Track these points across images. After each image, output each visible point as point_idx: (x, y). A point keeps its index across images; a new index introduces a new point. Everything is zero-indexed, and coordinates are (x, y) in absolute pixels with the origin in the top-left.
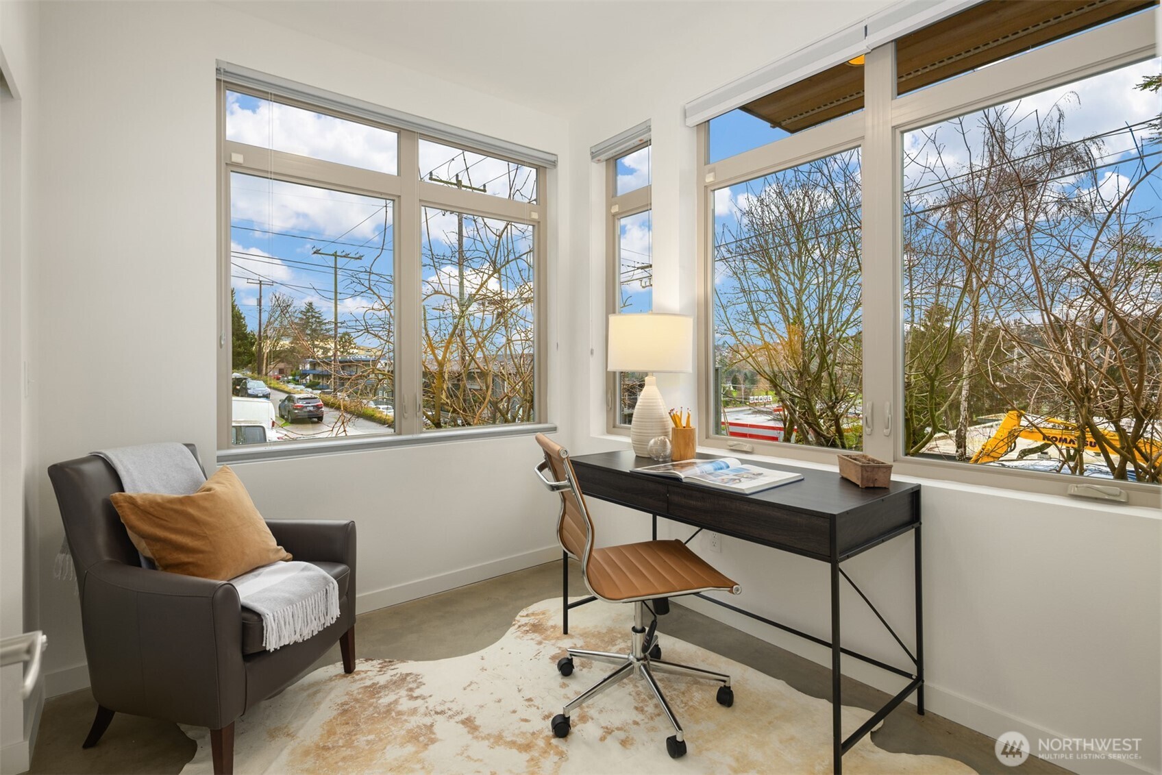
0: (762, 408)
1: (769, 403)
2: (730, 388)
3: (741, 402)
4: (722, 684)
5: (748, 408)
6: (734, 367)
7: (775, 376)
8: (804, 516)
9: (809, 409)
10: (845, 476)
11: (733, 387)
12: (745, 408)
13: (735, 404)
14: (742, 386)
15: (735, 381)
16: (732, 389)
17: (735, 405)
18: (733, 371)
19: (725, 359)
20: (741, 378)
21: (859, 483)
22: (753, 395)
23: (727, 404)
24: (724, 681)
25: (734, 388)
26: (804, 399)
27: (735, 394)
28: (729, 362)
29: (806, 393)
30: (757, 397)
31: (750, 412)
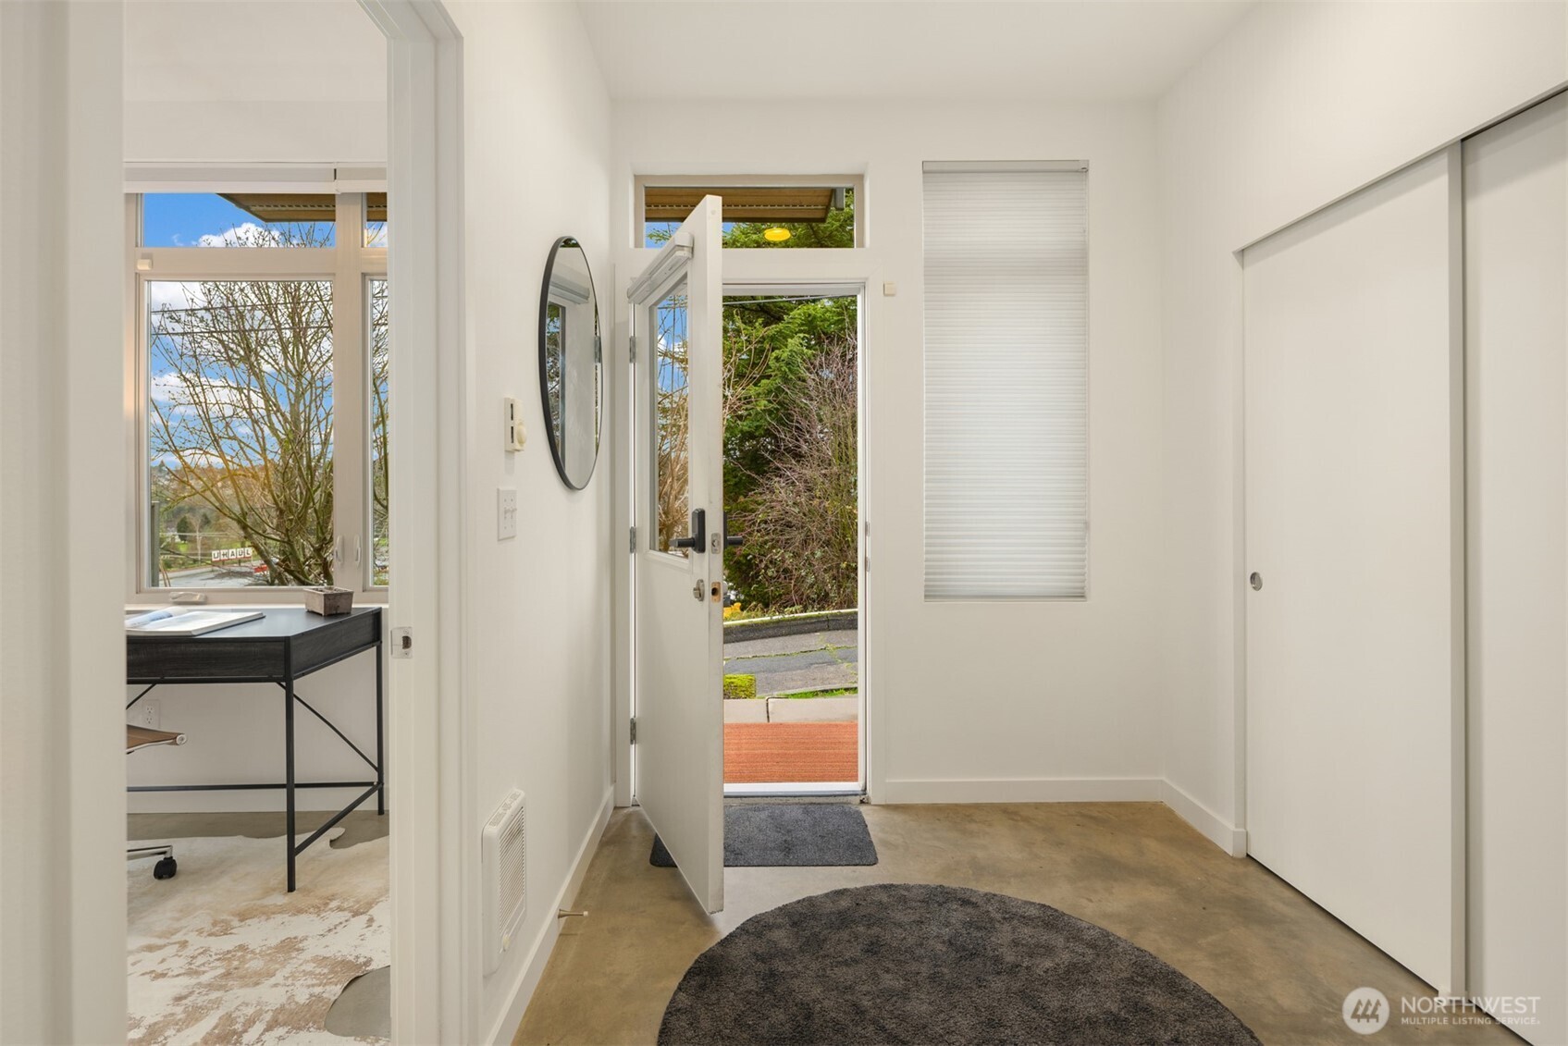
0: (236, 568)
1: (247, 559)
2: (173, 539)
3: (195, 561)
4: (161, 858)
5: (209, 569)
6: (182, 504)
7: (244, 514)
8: (258, 644)
9: (291, 554)
10: (310, 609)
11: (180, 536)
12: (204, 570)
13: (183, 564)
14: (197, 534)
15: (183, 527)
16: (178, 540)
17: (184, 566)
18: (180, 510)
19: (165, 492)
20: (195, 521)
21: (322, 612)
22: (218, 548)
23: (168, 565)
24: (164, 853)
25: (182, 538)
26: (284, 542)
27: (183, 549)
28: (173, 496)
29: (287, 535)
30: (225, 551)
31: (212, 575)
